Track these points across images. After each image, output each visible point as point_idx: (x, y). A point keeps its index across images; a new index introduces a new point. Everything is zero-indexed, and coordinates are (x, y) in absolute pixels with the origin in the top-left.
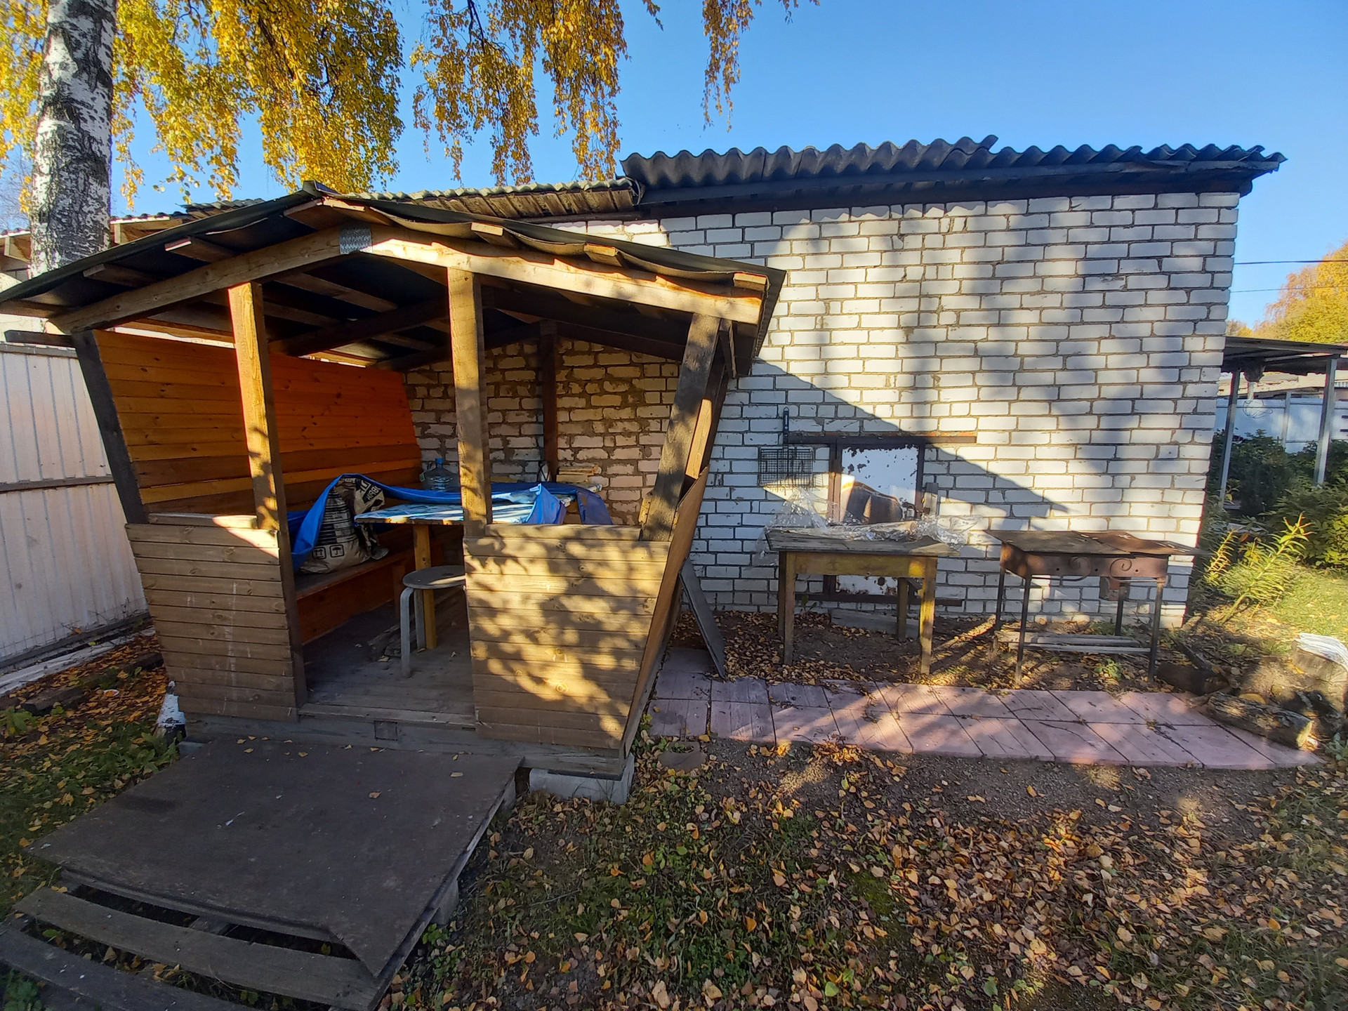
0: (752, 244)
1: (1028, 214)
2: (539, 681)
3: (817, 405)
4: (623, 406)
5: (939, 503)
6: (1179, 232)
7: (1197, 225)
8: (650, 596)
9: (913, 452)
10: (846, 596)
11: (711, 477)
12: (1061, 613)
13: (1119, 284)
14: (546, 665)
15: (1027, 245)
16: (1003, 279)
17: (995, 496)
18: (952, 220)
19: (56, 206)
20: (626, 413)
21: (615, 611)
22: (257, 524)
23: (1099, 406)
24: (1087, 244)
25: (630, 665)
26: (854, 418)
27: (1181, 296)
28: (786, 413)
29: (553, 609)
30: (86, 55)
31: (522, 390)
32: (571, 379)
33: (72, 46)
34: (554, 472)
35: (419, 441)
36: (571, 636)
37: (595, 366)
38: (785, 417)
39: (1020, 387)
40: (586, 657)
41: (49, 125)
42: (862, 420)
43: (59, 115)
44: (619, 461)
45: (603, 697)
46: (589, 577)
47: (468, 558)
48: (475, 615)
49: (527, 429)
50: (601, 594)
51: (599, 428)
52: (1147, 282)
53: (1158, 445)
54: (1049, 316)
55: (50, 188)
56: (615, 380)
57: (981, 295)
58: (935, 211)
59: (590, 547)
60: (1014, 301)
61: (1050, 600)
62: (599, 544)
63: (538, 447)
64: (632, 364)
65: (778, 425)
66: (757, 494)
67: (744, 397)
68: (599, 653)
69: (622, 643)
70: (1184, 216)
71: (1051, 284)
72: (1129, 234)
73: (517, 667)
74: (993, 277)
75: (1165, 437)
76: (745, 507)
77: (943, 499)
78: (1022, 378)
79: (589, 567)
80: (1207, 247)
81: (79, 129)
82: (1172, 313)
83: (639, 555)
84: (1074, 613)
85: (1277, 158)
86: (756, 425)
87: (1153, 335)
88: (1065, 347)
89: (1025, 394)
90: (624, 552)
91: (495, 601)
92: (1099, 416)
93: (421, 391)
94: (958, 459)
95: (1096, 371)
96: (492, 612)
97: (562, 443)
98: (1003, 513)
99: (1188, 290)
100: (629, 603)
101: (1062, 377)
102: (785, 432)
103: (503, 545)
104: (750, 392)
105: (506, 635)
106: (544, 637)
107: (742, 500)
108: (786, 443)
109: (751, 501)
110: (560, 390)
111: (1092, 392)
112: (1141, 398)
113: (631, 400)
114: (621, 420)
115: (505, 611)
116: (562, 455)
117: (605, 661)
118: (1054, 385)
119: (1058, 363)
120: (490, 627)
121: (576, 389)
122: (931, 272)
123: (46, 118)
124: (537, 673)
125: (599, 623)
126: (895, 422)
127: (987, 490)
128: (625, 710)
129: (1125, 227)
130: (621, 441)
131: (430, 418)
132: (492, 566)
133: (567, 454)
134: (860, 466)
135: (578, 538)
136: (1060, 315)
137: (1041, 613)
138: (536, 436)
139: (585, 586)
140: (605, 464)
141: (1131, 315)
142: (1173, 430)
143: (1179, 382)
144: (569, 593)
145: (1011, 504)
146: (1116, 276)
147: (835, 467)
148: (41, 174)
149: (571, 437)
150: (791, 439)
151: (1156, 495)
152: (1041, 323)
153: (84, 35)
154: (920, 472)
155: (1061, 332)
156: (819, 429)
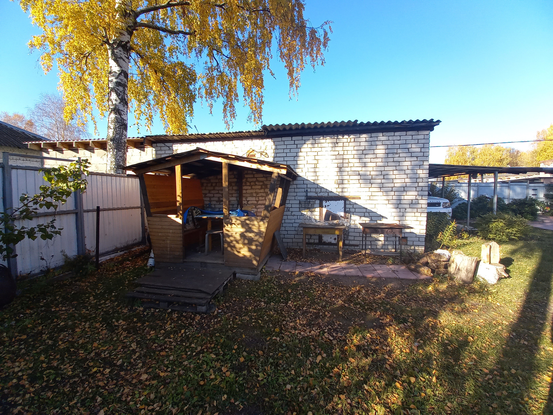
0: (297, 145)
1: (371, 137)
2: (239, 252)
3: (316, 188)
4: (261, 188)
5: (351, 216)
6: (413, 141)
7: (418, 139)
8: (264, 232)
9: (343, 201)
10: (325, 244)
11: (286, 209)
12: (388, 249)
13: (398, 155)
14: (240, 248)
15: (371, 145)
16: (365, 154)
17: (367, 214)
18: (351, 139)
19: (115, 137)
20: (262, 191)
21: (256, 236)
22: (177, 217)
23: (394, 189)
24: (388, 145)
25: (259, 248)
26: (326, 192)
27: (415, 159)
28: (307, 191)
29: (242, 235)
30: (122, 97)
31: (233, 184)
32: (247, 181)
33: (118, 95)
34: (242, 207)
35: (204, 198)
36: (246, 242)
37: (254, 177)
38: (307, 192)
39: (372, 184)
40: (249, 246)
41: (113, 116)
42: (328, 193)
43: (115, 113)
44: (260, 204)
45: (253, 256)
46: (250, 228)
47: (224, 224)
48: (225, 237)
49: (234, 195)
50: (253, 232)
51: (255, 195)
52: (405, 155)
53: (412, 200)
54: (378, 164)
55: (113, 133)
56: (259, 181)
57: (359, 159)
58: (346, 137)
59: (251, 221)
60: (369, 160)
61: (384, 245)
62: (253, 221)
63: (237, 200)
64: (264, 177)
65: (305, 194)
66: (299, 214)
67: (295, 186)
68: (252, 245)
69: (257, 243)
70: (414, 137)
71: (378, 156)
72: (399, 142)
73: (233, 249)
74: (363, 154)
75: (414, 197)
76: (296, 217)
77: (352, 215)
78: (372, 181)
79: (250, 226)
80: (422, 145)
81: (121, 117)
82: (413, 163)
83: (261, 223)
84: (392, 249)
85: (438, 122)
86: (298, 194)
87: (408, 169)
88: (384, 173)
89: (373, 186)
90: (258, 222)
91: (230, 234)
92: (395, 192)
93: (205, 185)
94: (356, 204)
95: (393, 179)
96: (229, 236)
97: (244, 199)
98: (369, 219)
99: (417, 157)
100: (259, 233)
101: (383, 181)
102: (307, 196)
103: (232, 221)
104: (297, 185)
105: (232, 241)
106: (240, 242)
107: (295, 215)
108: (307, 199)
109: (298, 216)
110: (244, 184)
111: (392, 185)
112: (406, 187)
113: (263, 187)
114: (261, 193)
115: (232, 236)
116: (244, 202)
117: (254, 247)
118: (381, 183)
119: (382, 177)
120: (228, 240)
121: (248, 184)
122: (346, 152)
123: (112, 114)
124: (238, 250)
125: (253, 238)
126: (338, 193)
127: (364, 213)
128: (258, 259)
129: (398, 140)
130: (261, 199)
131: (207, 192)
132: (229, 225)
133: (245, 202)
134: (328, 206)
135: (248, 219)
136: (381, 164)
137: (382, 249)
138: (237, 197)
139: (250, 230)
140: (256, 205)
141: (401, 164)
142: (416, 196)
143: (416, 182)
144: (246, 232)
145: (371, 217)
146: (397, 153)
147: (321, 206)
148: (111, 129)
149: (246, 197)
150: (309, 198)
151: (413, 214)
152: (376, 166)
153: (121, 92)
154: (345, 207)
155: (383, 169)
156: (316, 195)
